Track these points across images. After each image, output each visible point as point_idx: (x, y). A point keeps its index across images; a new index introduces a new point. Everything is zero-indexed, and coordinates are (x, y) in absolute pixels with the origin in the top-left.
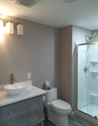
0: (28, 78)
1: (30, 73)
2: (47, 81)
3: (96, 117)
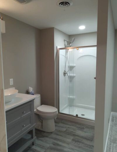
0: (11, 84)
1: (12, 79)
2: (30, 87)
3: (77, 115)
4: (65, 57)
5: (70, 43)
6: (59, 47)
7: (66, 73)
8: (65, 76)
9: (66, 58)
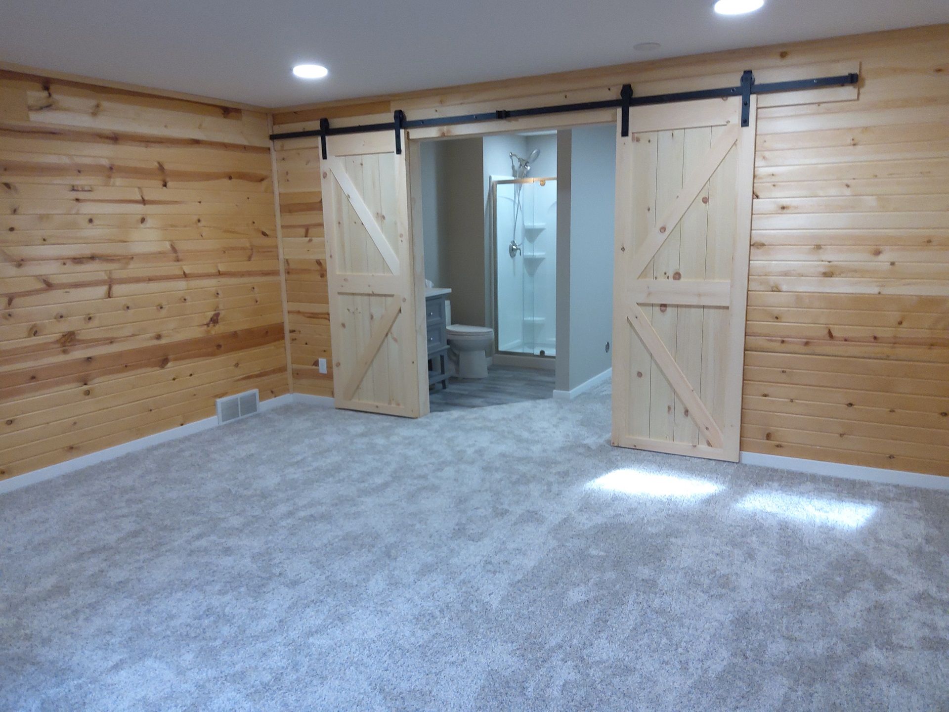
3: (542, 353)
4: (514, 202)
5: (528, 162)
6: (495, 178)
7: (517, 249)
8: (515, 256)
9: (518, 206)
